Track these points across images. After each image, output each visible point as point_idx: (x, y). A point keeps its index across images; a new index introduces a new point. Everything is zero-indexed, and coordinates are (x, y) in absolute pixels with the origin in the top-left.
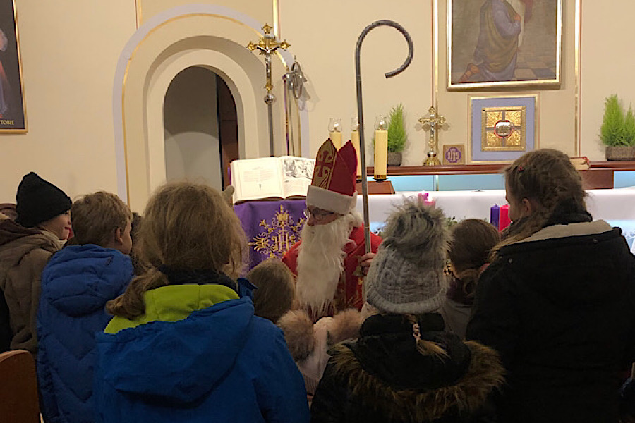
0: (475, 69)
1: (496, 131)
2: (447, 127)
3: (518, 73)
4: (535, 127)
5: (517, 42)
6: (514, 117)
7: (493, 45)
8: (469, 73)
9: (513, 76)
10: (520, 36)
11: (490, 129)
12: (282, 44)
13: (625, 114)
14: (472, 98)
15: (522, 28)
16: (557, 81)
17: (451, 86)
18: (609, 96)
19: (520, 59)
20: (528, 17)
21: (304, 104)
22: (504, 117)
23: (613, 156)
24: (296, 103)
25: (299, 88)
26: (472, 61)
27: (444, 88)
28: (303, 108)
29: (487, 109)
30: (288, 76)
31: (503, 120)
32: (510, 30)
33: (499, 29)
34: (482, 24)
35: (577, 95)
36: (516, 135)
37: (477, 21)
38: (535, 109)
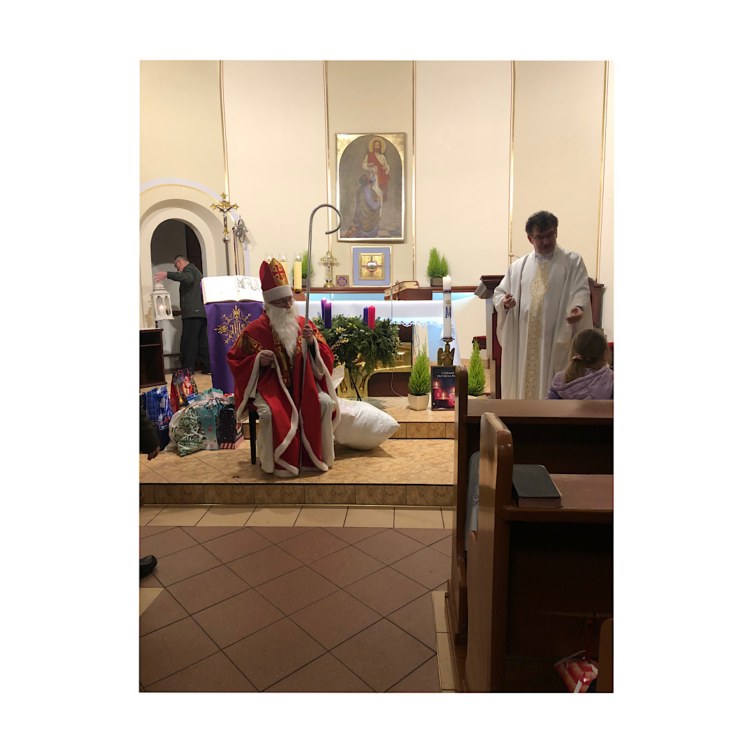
0: (354, 229)
1: (368, 268)
2: (338, 264)
3: (380, 233)
4: (390, 266)
5: (378, 214)
6: (378, 259)
7: (364, 214)
8: (350, 232)
9: (377, 234)
10: (381, 210)
11: (364, 266)
12: (234, 206)
13: (441, 259)
14: (352, 247)
15: (382, 205)
16: (402, 238)
17: (340, 239)
18: (432, 248)
19: (381, 224)
20: (385, 198)
21: (246, 246)
22: (372, 259)
23: (434, 284)
24: (241, 245)
25: (243, 236)
26: (352, 224)
27: (336, 240)
28: (246, 249)
29: (362, 254)
30: (236, 228)
31: (372, 261)
32: (375, 206)
33: (368, 206)
34: (358, 201)
35: (414, 247)
36: (379, 270)
37: (355, 200)
38: (390, 255)
